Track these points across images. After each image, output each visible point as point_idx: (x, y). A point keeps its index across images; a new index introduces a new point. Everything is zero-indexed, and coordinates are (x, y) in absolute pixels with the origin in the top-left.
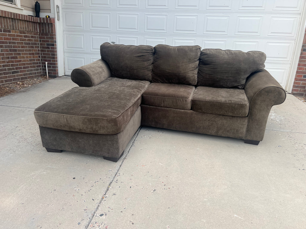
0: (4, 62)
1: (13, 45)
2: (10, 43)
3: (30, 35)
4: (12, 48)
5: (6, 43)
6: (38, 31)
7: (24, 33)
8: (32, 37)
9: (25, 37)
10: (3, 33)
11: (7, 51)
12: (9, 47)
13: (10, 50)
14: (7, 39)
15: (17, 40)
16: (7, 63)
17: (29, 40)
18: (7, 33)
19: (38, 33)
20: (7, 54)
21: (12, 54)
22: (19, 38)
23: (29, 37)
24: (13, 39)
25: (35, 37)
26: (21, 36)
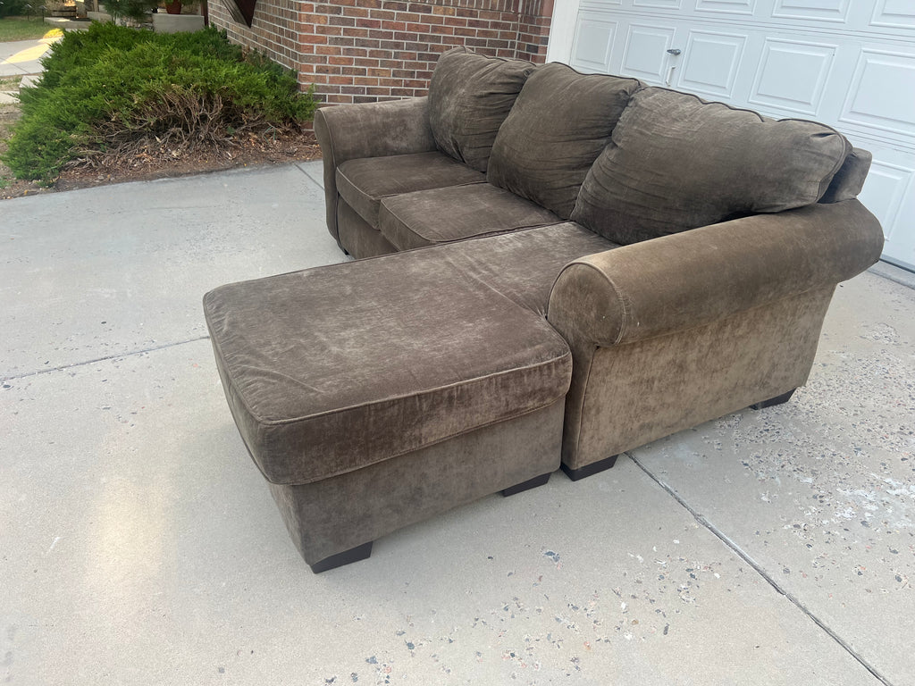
0: (397, 83)
1: (429, 44)
2: (422, 38)
3: (490, 21)
4: (426, 50)
5: (414, 37)
6: (520, 11)
7: (472, 14)
8: (496, 25)
9: (471, 24)
10: (407, 12)
11: (412, 57)
12: (418, 47)
13: (421, 56)
14: (418, 28)
15: (444, 33)
16: (406, 85)
17: (486, 34)
18: (420, 14)
19: (520, 16)
20: (409, 65)
21: (423, 66)
22: (454, 27)
23: (485, 24)
24: (435, 29)
25: (507, 27)
26: (462, 23)
